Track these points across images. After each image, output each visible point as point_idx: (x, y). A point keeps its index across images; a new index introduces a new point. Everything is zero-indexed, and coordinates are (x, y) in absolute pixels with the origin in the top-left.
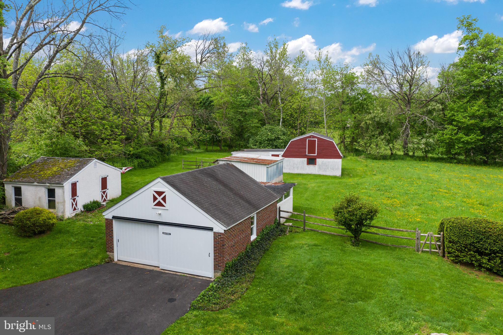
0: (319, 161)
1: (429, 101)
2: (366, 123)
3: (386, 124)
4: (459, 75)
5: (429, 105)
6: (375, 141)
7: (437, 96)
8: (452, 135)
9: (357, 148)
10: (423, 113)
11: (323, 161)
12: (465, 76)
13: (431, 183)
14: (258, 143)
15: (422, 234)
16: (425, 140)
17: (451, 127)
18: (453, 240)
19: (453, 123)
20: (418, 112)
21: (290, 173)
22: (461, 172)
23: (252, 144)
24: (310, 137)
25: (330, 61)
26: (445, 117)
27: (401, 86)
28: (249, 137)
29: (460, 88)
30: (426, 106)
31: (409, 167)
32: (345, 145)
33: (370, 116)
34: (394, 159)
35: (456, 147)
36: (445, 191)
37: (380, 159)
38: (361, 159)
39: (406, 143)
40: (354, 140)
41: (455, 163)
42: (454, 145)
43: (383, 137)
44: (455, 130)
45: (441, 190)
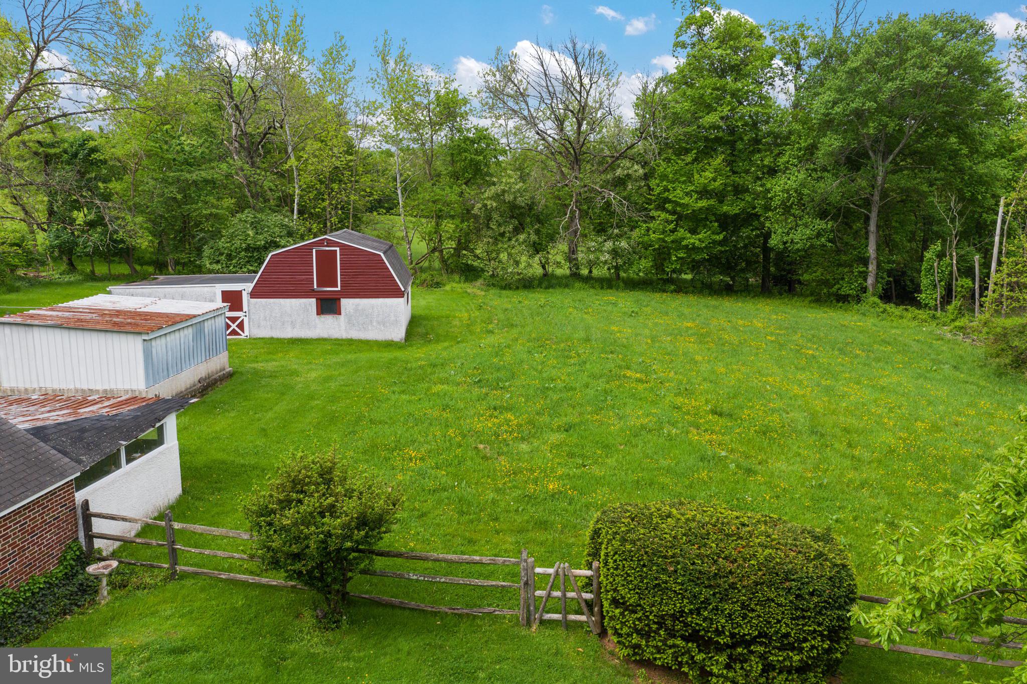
0: (347, 304)
1: (618, 159)
2: (485, 206)
3: (530, 207)
4: (677, 102)
5: (619, 166)
6: (506, 246)
7: (632, 146)
8: (664, 232)
9: (469, 262)
10: (606, 184)
11: (358, 305)
12: (687, 105)
13: (612, 352)
14: (223, 257)
15: (538, 570)
16: (611, 244)
17: (663, 215)
18: (623, 598)
19: (667, 205)
20: (596, 181)
21: (272, 338)
22: (681, 316)
23: (209, 258)
24: (320, 243)
25: (408, 62)
26: (650, 194)
27: (560, 123)
28: (203, 241)
29: (679, 130)
30: (612, 167)
31: (575, 307)
32: (442, 257)
33: (493, 191)
34: (547, 288)
35: (674, 258)
36: (638, 375)
37: (517, 288)
38: (475, 290)
39: (573, 251)
40: (463, 245)
41: (672, 292)
42: (669, 254)
43: (522, 237)
44: (672, 222)
45: (629, 373)
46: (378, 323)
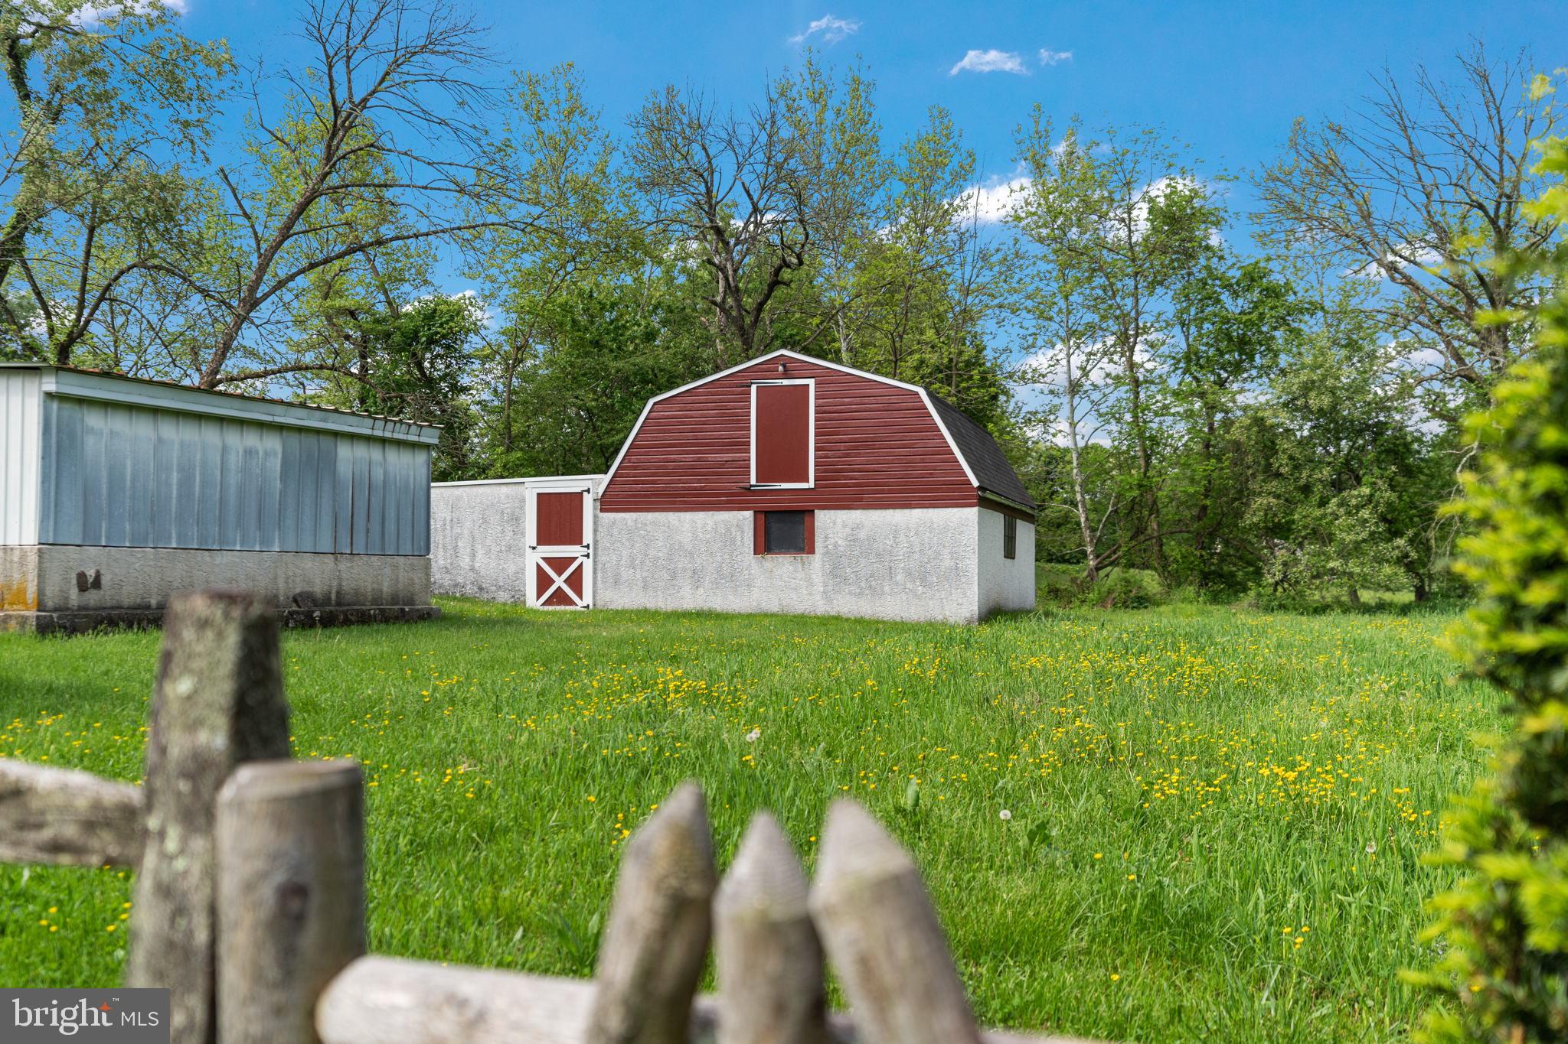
0: (831, 524)
11: (857, 527)
21: (645, 610)
24: (769, 369)
46: (909, 573)
